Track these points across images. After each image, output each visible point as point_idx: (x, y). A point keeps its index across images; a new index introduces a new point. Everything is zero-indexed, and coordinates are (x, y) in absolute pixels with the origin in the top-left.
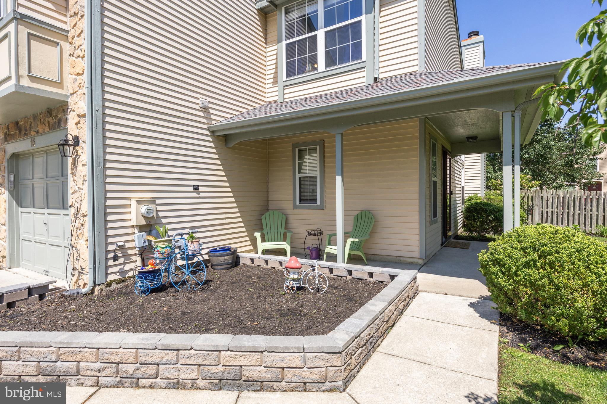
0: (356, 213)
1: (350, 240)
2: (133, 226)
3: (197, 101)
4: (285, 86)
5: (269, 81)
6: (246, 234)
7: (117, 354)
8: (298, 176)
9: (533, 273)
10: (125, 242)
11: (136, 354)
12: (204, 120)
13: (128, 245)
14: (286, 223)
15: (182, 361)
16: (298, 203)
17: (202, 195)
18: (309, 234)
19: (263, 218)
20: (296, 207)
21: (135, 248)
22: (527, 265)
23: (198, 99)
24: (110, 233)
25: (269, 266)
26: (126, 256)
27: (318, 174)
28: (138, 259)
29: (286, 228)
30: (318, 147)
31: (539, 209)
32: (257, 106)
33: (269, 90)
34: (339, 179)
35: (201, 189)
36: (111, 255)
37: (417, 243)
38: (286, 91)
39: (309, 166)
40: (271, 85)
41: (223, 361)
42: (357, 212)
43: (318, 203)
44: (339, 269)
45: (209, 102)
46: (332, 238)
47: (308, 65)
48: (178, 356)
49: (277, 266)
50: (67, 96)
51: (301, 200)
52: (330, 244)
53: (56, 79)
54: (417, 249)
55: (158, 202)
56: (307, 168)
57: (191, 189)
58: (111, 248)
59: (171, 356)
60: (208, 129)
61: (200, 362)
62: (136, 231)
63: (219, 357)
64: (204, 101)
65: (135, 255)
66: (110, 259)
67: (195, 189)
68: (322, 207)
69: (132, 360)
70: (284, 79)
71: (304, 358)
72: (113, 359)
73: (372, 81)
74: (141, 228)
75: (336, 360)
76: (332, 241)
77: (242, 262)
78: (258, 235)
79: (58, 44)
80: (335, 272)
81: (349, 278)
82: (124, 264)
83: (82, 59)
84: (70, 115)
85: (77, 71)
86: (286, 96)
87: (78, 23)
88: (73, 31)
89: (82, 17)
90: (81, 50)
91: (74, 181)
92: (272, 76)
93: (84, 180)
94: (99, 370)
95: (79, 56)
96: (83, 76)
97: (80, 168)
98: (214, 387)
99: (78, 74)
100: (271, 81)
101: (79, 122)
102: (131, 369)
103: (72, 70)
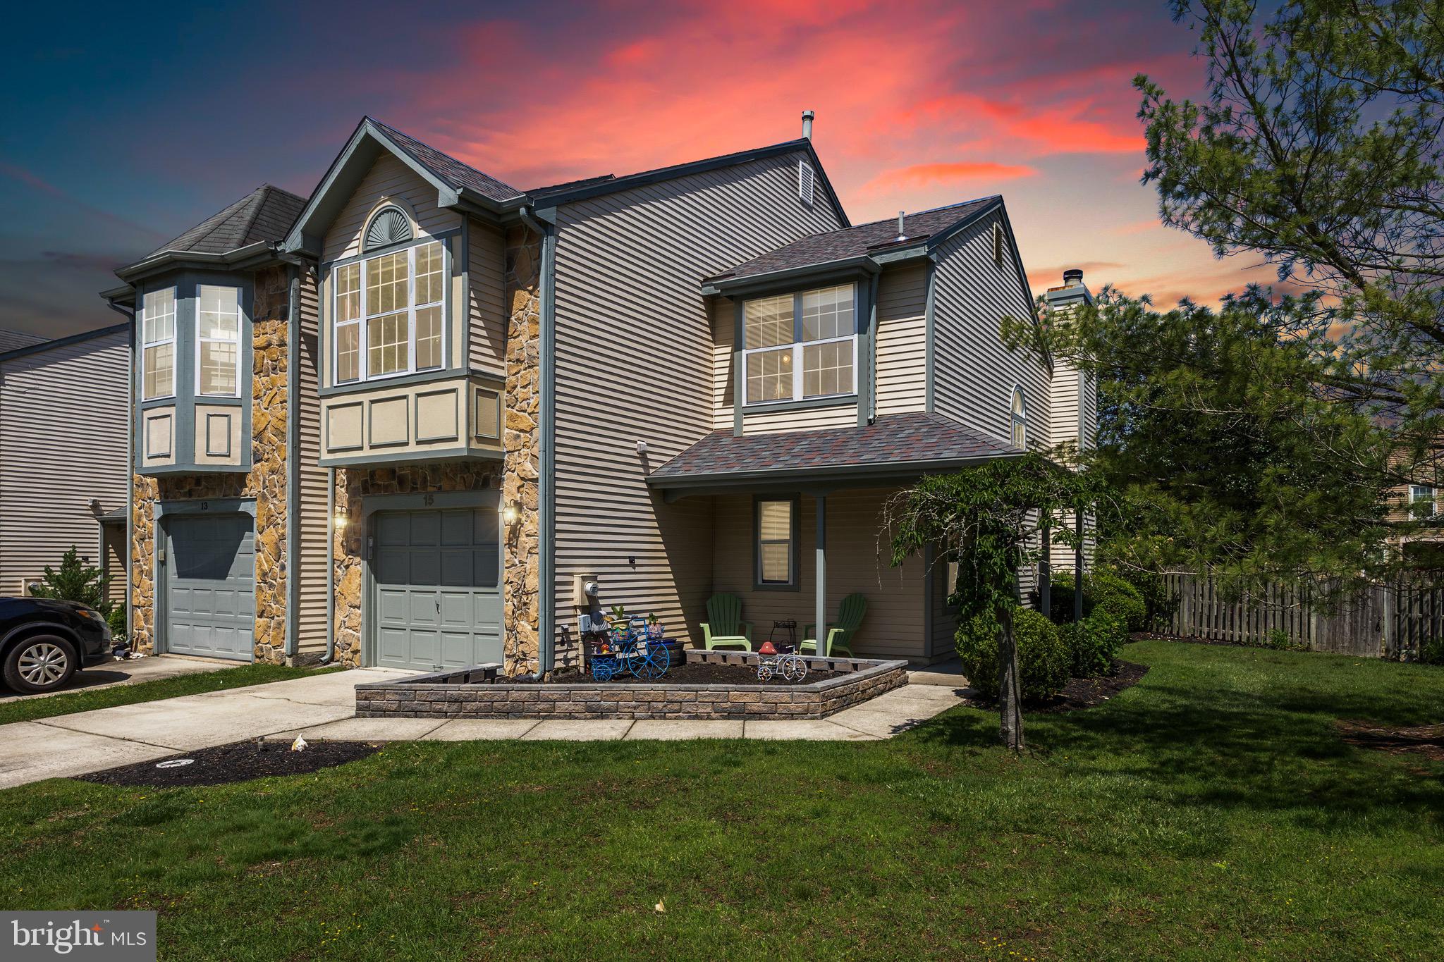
0: (842, 597)
1: (833, 631)
2: (575, 607)
3: (635, 446)
4: (744, 414)
5: (718, 399)
6: (685, 626)
7: (649, 695)
10: (570, 625)
11: (665, 694)
12: (641, 470)
13: (571, 629)
14: (743, 611)
15: (700, 699)
16: (760, 581)
17: (638, 569)
18: (777, 625)
19: (709, 602)
20: (758, 587)
21: (577, 633)
23: (636, 442)
24: (558, 613)
25: (729, 663)
26: (570, 642)
27: (791, 543)
28: (580, 646)
29: (741, 619)
30: (790, 502)
31: (1190, 600)
32: (701, 437)
33: (717, 412)
34: (820, 553)
35: (637, 561)
36: (558, 639)
37: (922, 637)
38: (746, 421)
39: (778, 529)
40: (720, 405)
41: (731, 699)
42: (845, 596)
43: (791, 583)
44: (819, 662)
45: (648, 445)
46: (810, 631)
47: (778, 385)
48: (696, 696)
49: (740, 663)
50: (504, 454)
52: (807, 638)
53: (495, 436)
54: (921, 645)
55: (600, 578)
56: (775, 525)
57: (627, 561)
58: (558, 630)
59: (692, 695)
60: (645, 481)
61: (714, 699)
62: (579, 612)
63: (728, 696)
64: (642, 444)
65: (577, 641)
66: (557, 643)
67: (631, 562)
68: (795, 589)
69: (661, 699)
70: (744, 404)
71: (792, 695)
72: (646, 698)
73: (866, 424)
74: (584, 609)
75: (816, 698)
76: (810, 633)
77: (689, 660)
78: (705, 626)
79: (497, 394)
80: (814, 667)
81: (831, 671)
82: (567, 651)
83: (530, 414)
84: (506, 476)
85: (521, 427)
86: (745, 428)
87: (523, 372)
88: (513, 379)
89: (529, 367)
90: (528, 404)
91: (512, 553)
92: (723, 391)
93: (529, 553)
94: (635, 708)
95: (525, 411)
96: (531, 435)
97: (523, 538)
98: (724, 718)
99: (522, 431)
100: (721, 398)
101: (523, 486)
102: (660, 705)
103: (511, 424)
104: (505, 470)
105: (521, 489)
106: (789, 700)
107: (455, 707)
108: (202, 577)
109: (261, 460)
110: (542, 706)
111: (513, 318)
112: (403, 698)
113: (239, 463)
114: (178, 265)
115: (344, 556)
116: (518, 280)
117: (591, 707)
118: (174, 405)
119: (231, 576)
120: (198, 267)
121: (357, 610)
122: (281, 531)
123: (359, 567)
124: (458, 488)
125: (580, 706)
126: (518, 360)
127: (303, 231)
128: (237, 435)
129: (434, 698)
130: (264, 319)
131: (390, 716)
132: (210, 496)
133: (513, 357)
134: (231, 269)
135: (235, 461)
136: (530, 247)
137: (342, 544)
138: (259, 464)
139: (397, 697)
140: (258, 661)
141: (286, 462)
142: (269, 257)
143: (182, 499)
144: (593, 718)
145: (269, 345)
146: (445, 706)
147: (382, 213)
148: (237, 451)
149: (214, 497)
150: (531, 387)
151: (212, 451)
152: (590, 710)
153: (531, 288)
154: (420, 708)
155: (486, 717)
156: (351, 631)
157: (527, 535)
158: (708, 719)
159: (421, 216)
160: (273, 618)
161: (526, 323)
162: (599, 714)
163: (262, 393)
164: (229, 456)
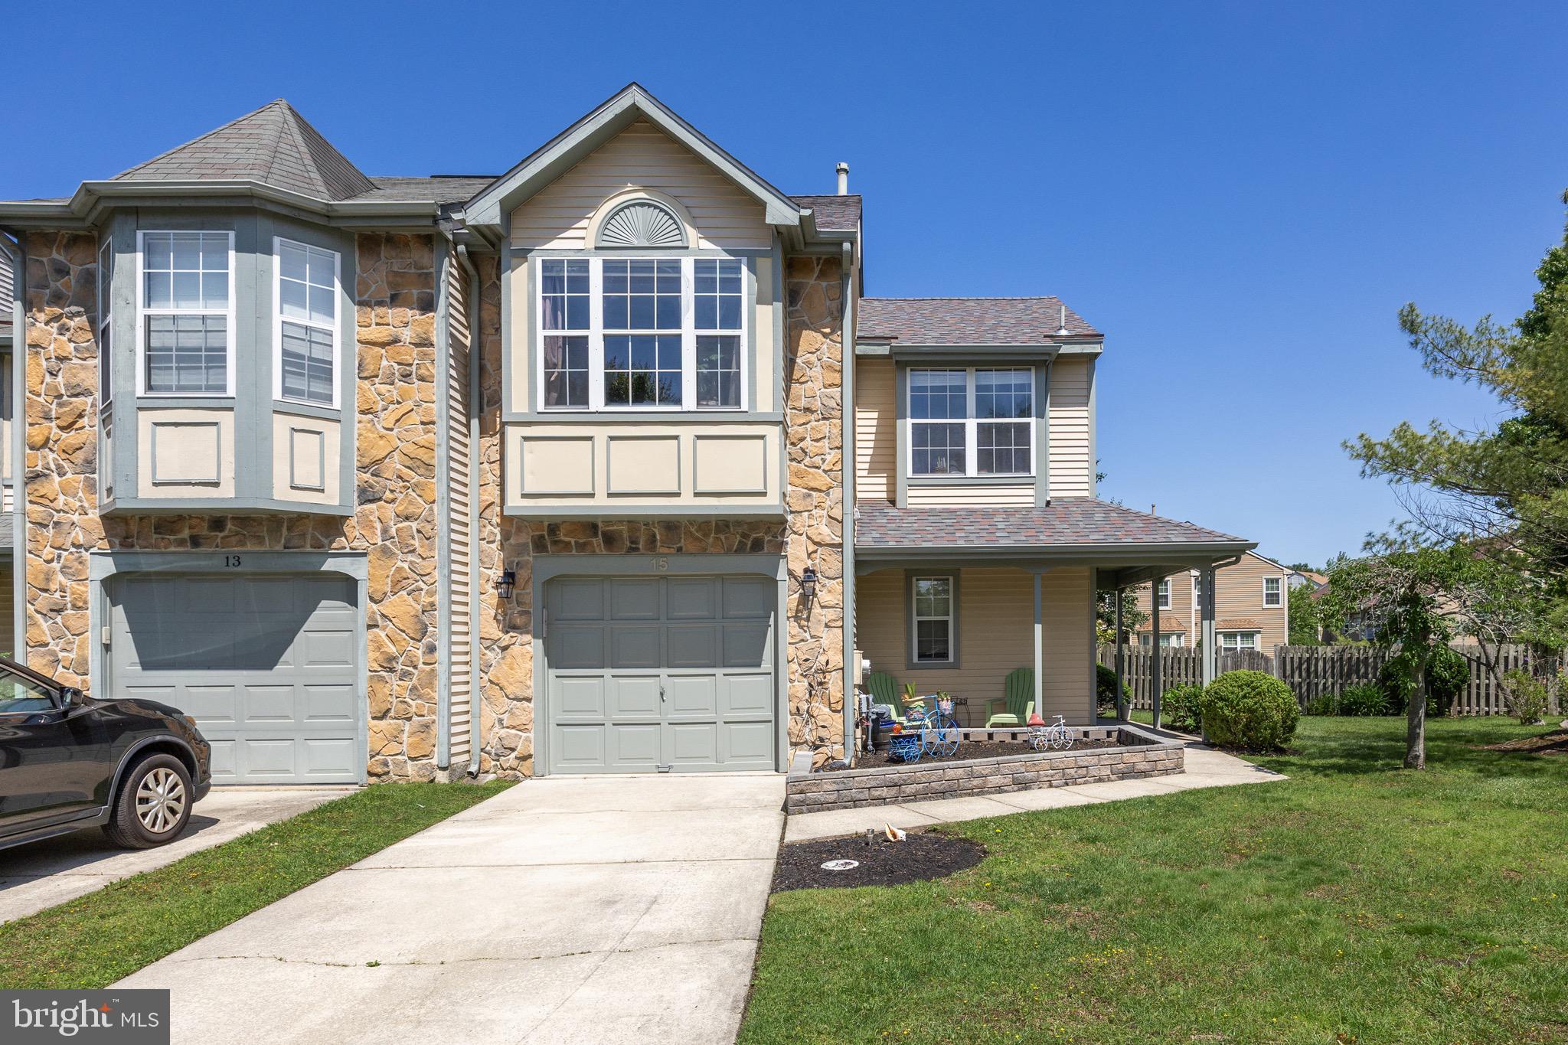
0: (1008, 672)
1: (1030, 704)
4: (909, 486)
5: (861, 466)
7: (1063, 762)
8: (915, 619)
9: (1250, 702)
11: (1075, 761)
15: (1101, 763)
16: (915, 659)
20: (911, 666)
22: (1244, 697)
27: (951, 619)
30: (951, 578)
33: (861, 480)
38: (910, 493)
40: (865, 473)
41: (1123, 760)
42: (1010, 672)
43: (951, 659)
48: (1098, 760)
50: (786, 514)
51: (921, 656)
61: (1111, 762)
63: (1121, 758)
68: (956, 666)
69: (1073, 765)
70: (910, 474)
72: (1061, 766)
73: (1042, 505)
83: (825, 471)
84: (790, 538)
85: (813, 484)
86: (910, 500)
87: (814, 424)
88: (801, 429)
89: (824, 419)
90: (824, 461)
91: (801, 627)
92: (868, 459)
93: (827, 626)
94: (1052, 776)
95: (818, 468)
96: (828, 495)
97: (816, 610)
98: (1122, 778)
99: (813, 489)
100: (867, 466)
101: (816, 552)
102: (1072, 771)
103: (797, 481)
104: (788, 532)
105: (813, 555)
106: (1165, 757)
107: (894, 791)
108: (209, 668)
109: (380, 499)
110: (976, 782)
111: (798, 360)
112: (842, 786)
113: (336, 502)
114: (255, 203)
115: (501, 634)
116: (806, 318)
117: (1017, 779)
118: (231, 409)
119: (287, 663)
120: (284, 211)
121: (525, 704)
122: (425, 599)
123: (529, 649)
124: (710, 550)
125: (1008, 780)
126: (807, 410)
127: (502, 202)
128: (334, 462)
129: (873, 783)
130: (380, 303)
131: (829, 809)
132: (249, 547)
133: (803, 403)
134: (334, 224)
135: (330, 500)
136: (824, 284)
137: (495, 618)
138: (373, 506)
139: (835, 787)
140: (373, 780)
141: (435, 507)
142: (429, 222)
143: (172, 549)
144: (1019, 790)
145: (396, 341)
146: (884, 792)
147: (634, 205)
148: (333, 486)
149: (257, 548)
150: (826, 441)
151: (298, 482)
152: (1016, 782)
153: (828, 330)
154: (859, 796)
155: (925, 799)
156: (513, 731)
157: (823, 607)
158: (1109, 781)
159: (701, 222)
160: (409, 719)
161: (819, 368)
162: (1024, 785)
163: (380, 407)
164: (322, 491)
